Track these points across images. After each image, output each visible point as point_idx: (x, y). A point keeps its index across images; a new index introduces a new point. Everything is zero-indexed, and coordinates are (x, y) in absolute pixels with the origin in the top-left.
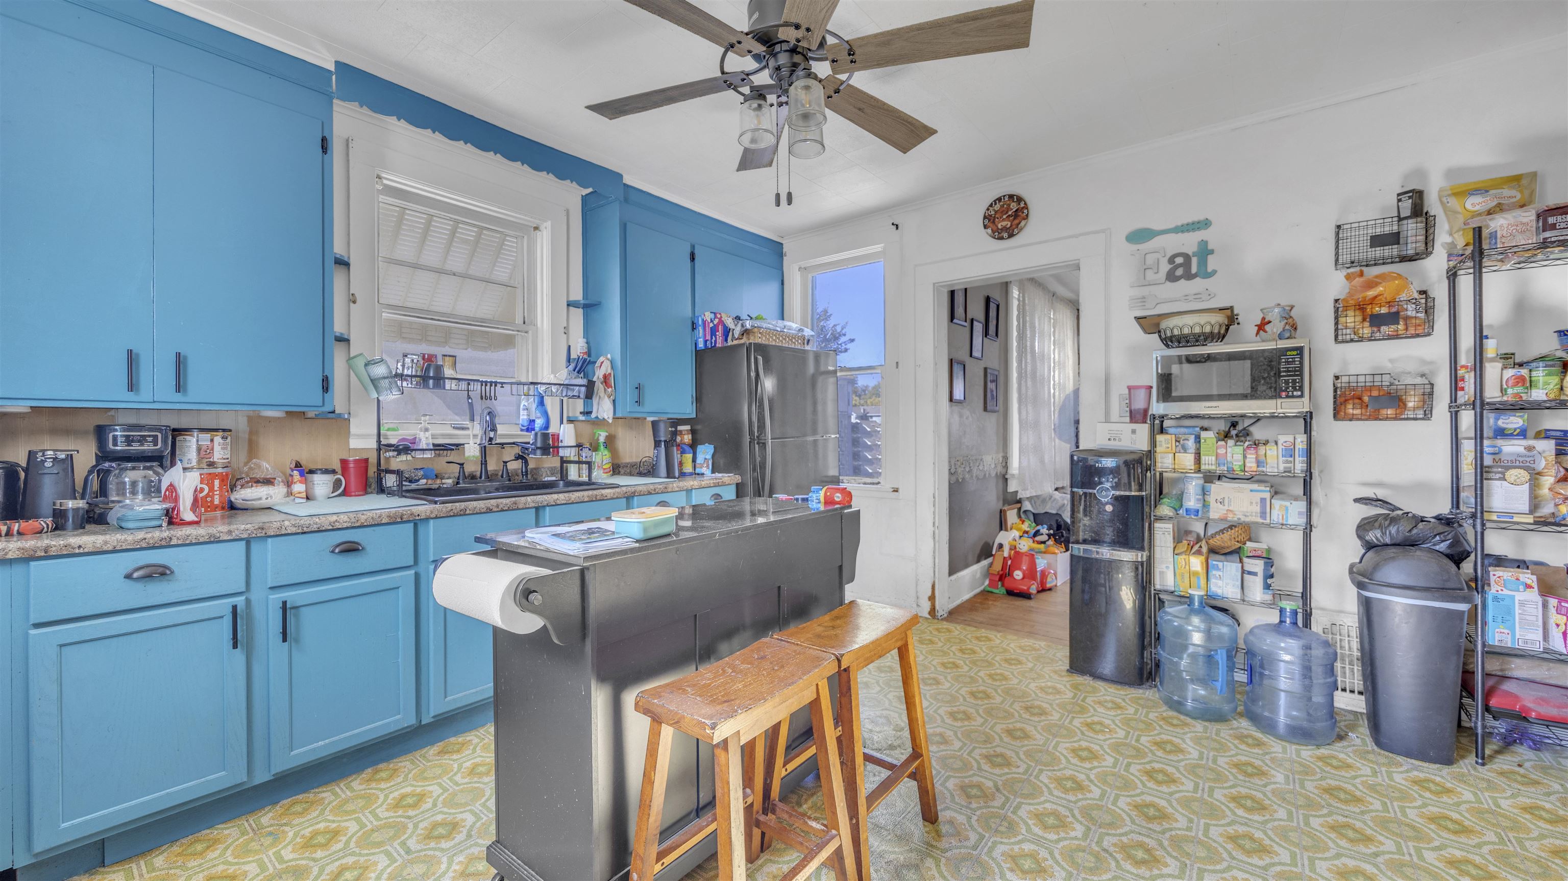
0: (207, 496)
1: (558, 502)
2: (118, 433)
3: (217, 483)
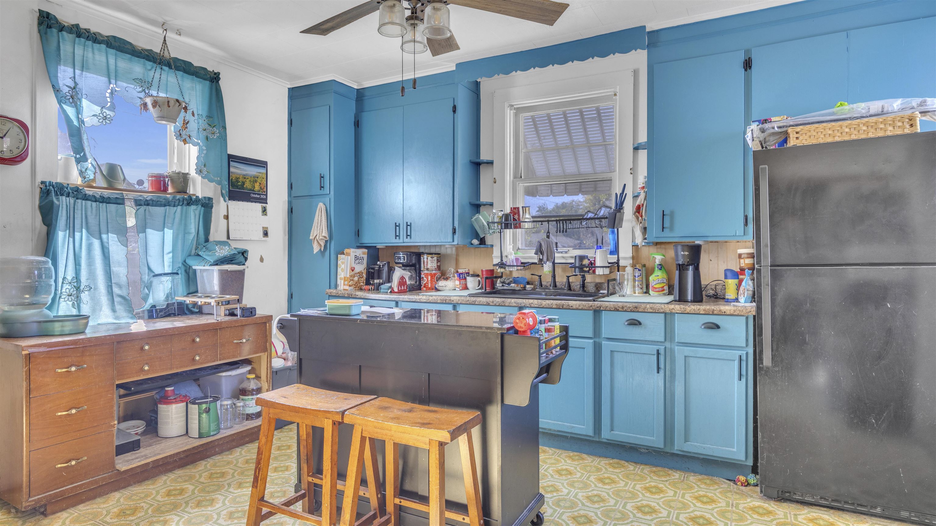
0: (426, 283)
1: (532, 305)
2: (401, 256)
3: (429, 277)
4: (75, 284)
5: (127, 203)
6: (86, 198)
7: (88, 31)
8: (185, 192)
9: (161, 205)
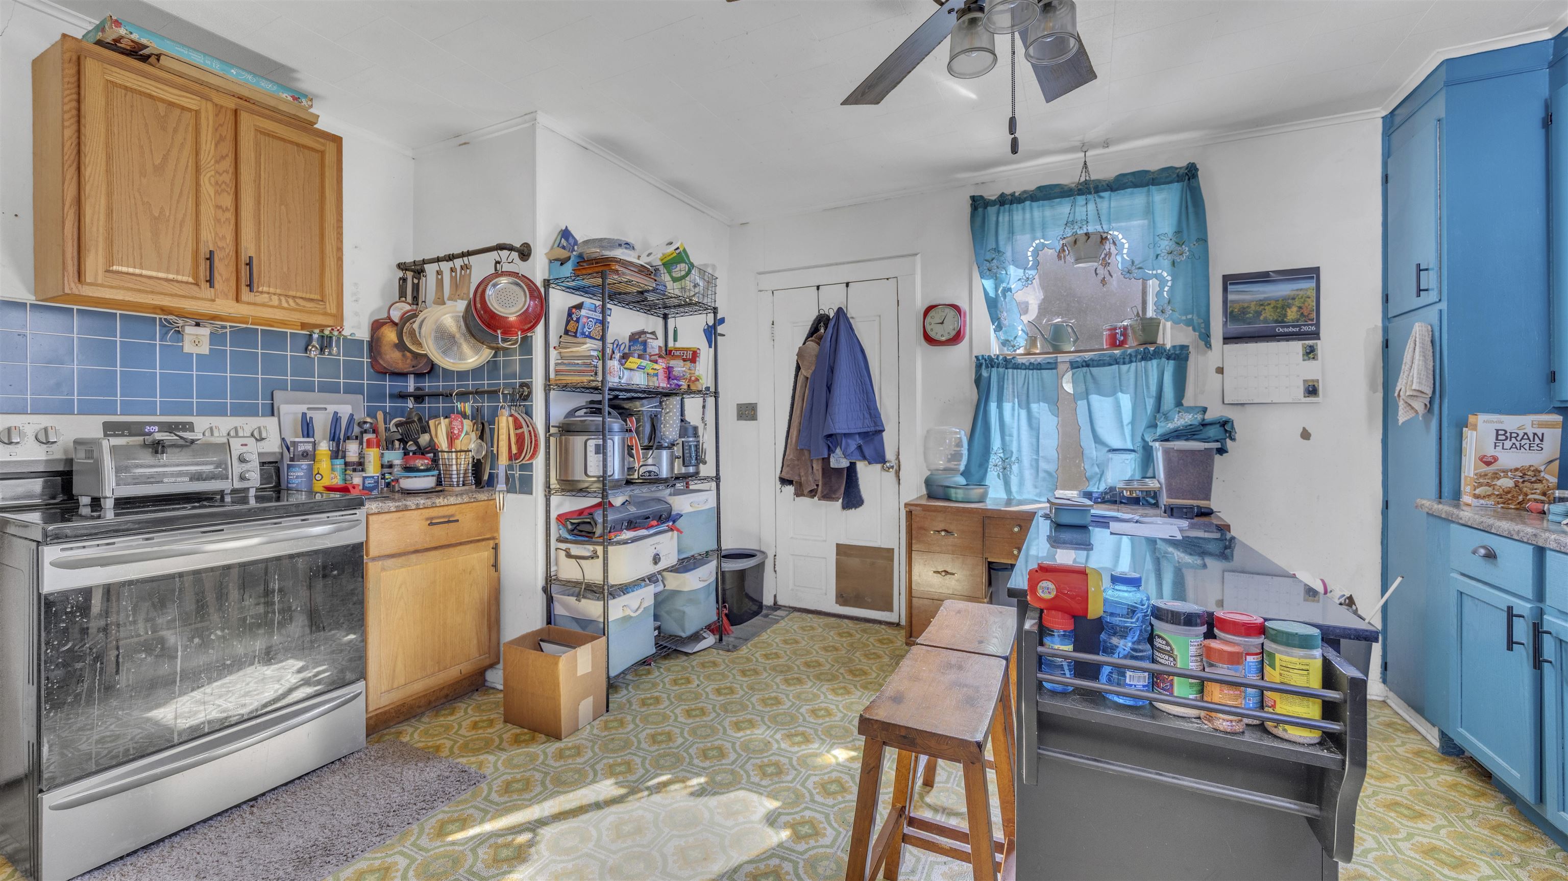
4: (1002, 455)
5: (1062, 367)
6: (1017, 367)
7: (1013, 195)
8: (1154, 343)
9: (1104, 365)
